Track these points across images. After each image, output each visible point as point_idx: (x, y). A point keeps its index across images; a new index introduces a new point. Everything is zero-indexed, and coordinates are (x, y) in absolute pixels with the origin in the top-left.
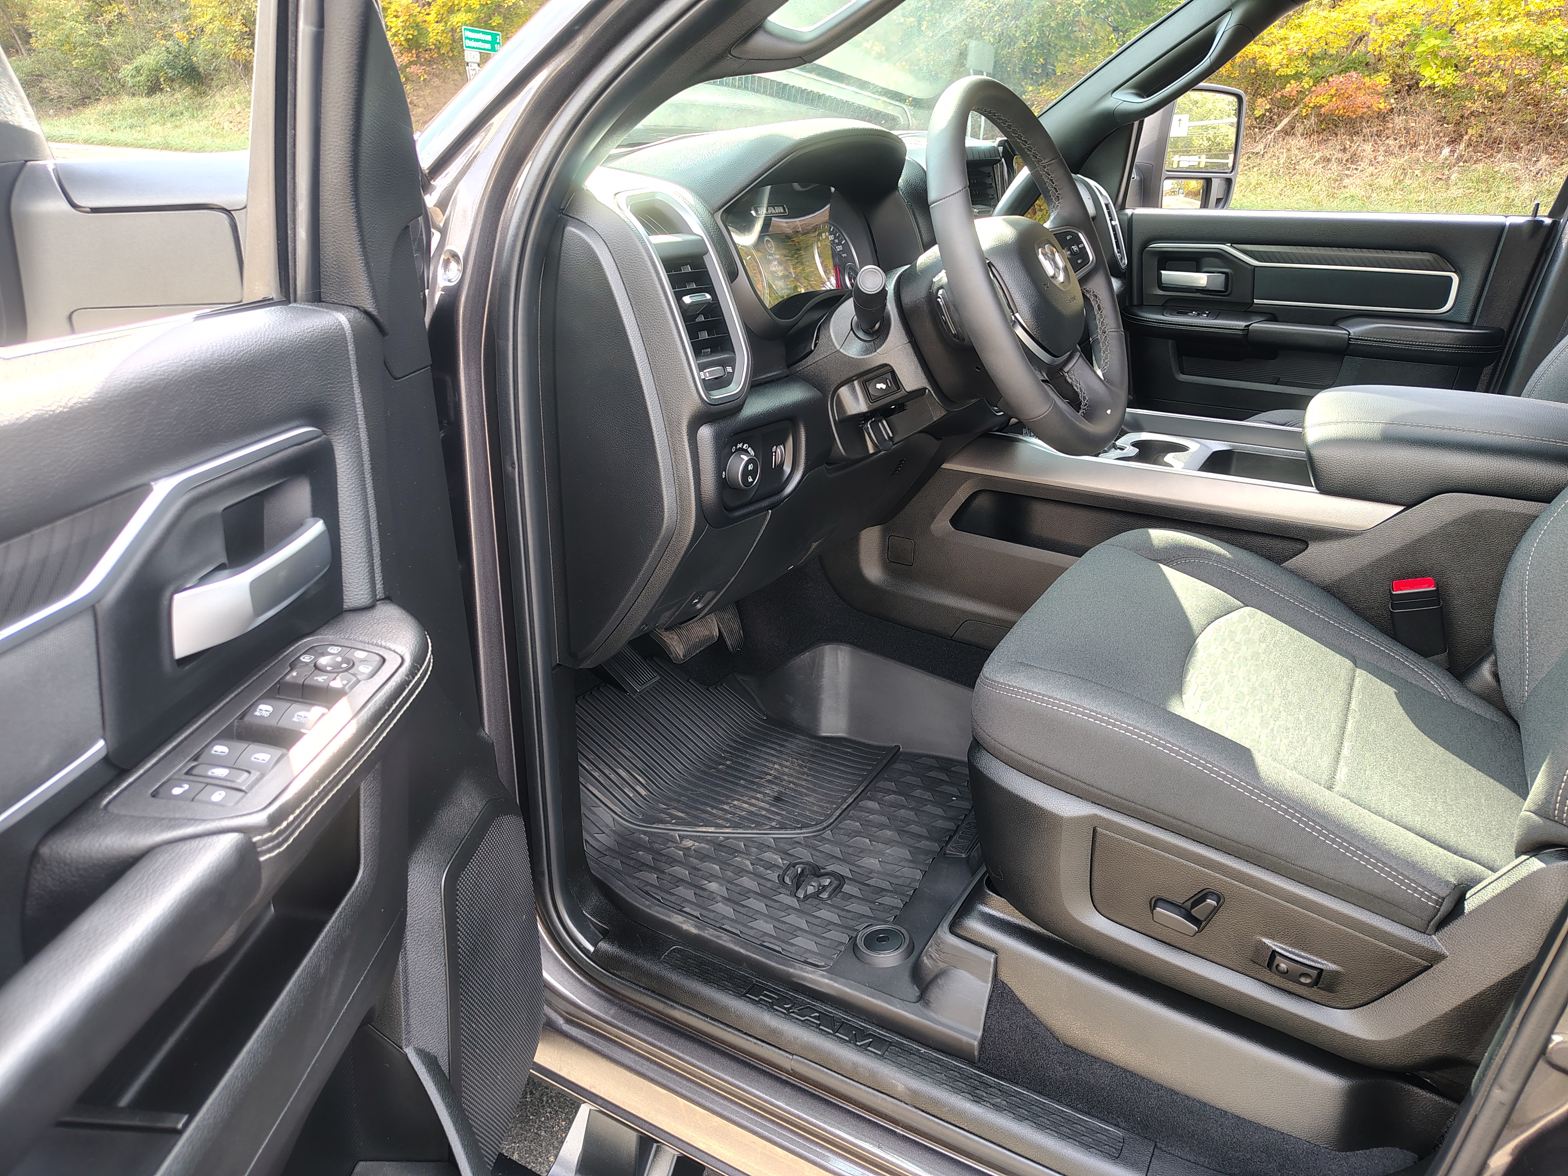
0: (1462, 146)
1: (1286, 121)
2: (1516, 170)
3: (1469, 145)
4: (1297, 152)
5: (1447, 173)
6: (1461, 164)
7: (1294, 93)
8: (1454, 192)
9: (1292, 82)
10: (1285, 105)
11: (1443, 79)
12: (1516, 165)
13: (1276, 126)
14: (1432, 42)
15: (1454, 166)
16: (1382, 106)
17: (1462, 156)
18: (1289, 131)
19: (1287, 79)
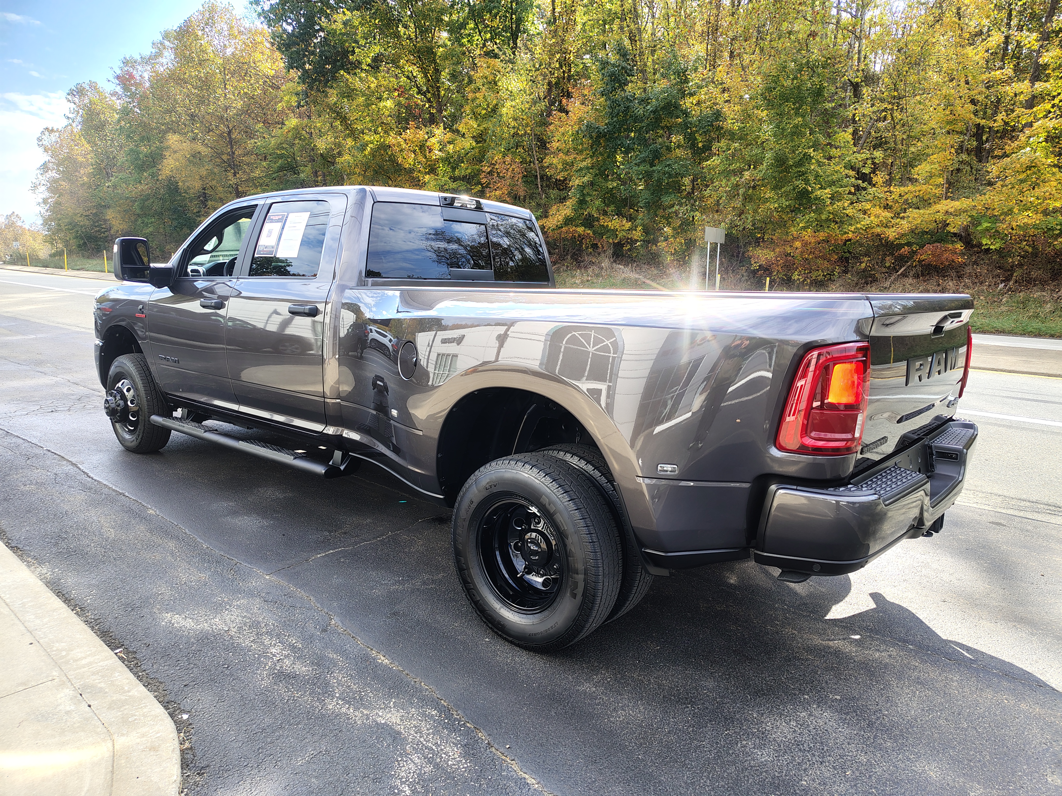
0: (1011, 283)
1: (902, 269)
2: (1044, 296)
3: (1016, 282)
4: (909, 286)
5: (1001, 298)
6: (1010, 293)
7: (906, 252)
8: (1003, 308)
9: (906, 247)
10: (901, 260)
11: (994, 245)
12: (1044, 294)
13: (898, 271)
14: (985, 225)
15: (1006, 294)
16: (960, 260)
17: (1011, 288)
18: (904, 275)
19: (902, 246)
